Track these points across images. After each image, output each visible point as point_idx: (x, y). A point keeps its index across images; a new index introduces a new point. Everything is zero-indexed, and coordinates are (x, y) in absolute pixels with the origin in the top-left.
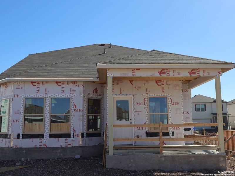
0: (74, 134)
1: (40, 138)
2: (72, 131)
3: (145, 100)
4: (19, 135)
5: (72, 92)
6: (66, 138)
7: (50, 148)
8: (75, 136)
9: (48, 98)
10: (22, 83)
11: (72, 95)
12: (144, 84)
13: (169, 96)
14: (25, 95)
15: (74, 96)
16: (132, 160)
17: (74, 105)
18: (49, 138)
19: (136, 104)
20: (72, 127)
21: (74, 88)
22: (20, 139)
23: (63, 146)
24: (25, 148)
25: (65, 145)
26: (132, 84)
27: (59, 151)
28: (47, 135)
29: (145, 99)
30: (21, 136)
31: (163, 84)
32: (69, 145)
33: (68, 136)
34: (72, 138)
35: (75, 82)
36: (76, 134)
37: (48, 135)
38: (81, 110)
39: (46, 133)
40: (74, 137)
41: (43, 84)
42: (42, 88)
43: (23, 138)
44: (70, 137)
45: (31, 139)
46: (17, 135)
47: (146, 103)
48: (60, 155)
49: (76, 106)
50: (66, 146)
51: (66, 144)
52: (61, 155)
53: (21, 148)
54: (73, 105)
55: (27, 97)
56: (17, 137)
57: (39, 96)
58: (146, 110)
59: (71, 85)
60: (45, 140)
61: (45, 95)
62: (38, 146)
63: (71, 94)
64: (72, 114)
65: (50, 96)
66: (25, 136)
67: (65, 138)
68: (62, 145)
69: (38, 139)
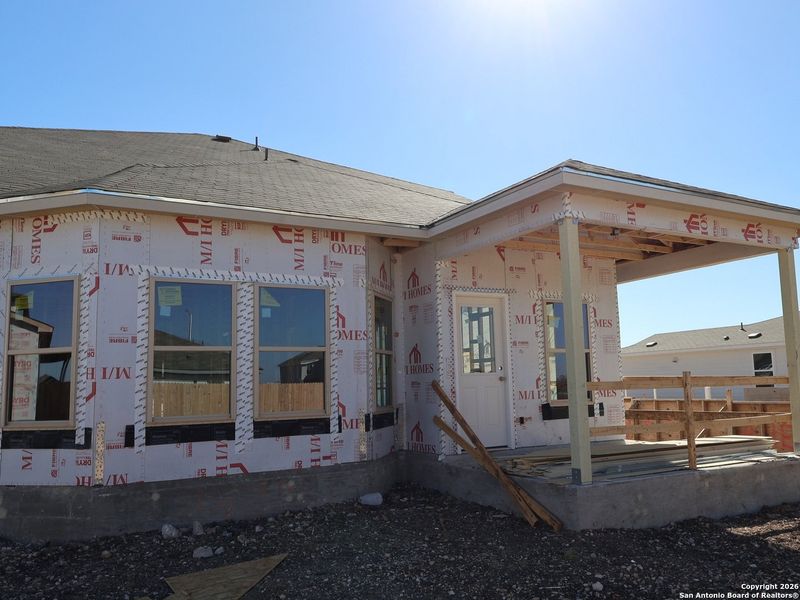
0: (340, 418)
1: (219, 440)
2: (335, 408)
3: (537, 308)
4: (130, 430)
5: (330, 268)
6: (313, 434)
7: (256, 475)
8: (344, 426)
9: (245, 286)
10: (140, 220)
11: (329, 279)
12: (533, 261)
13: (590, 300)
14: (152, 270)
15: (336, 284)
17: (338, 314)
18: (255, 437)
19: (514, 320)
20: (334, 395)
21: (336, 257)
22: (136, 448)
23: (307, 465)
24: (160, 485)
25: (312, 461)
26: (504, 259)
27: (291, 484)
28: (244, 425)
29: (535, 305)
30: (140, 435)
32: (325, 458)
33: (320, 426)
34: (334, 435)
35: (340, 235)
36: (347, 419)
37: (252, 427)
38: (362, 336)
39: (241, 418)
40: (340, 431)
41: (225, 232)
43: (148, 443)
44: (328, 431)
45: (184, 446)
46: (123, 430)
47: (538, 318)
48: (295, 499)
49: (343, 319)
50: (313, 464)
51: (316, 455)
52: (300, 496)
53: (142, 486)
54: (335, 316)
55: (160, 274)
56: (122, 440)
57: (209, 275)
58: (539, 340)
59: (325, 243)
60: (241, 447)
61: (234, 273)
62: (211, 472)
63: (326, 275)
64: (334, 349)
65: (254, 278)
66: (158, 435)
67: (310, 437)
68: (299, 463)
69: (213, 444)
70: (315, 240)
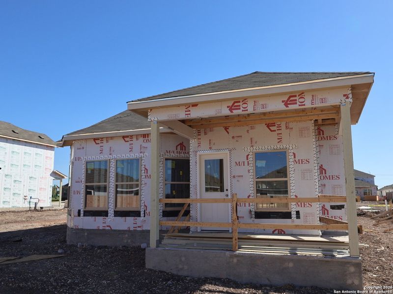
0: (145, 211)
1: (104, 216)
2: (143, 207)
3: (249, 157)
4: (79, 211)
5: (142, 149)
7: (115, 230)
8: (146, 214)
9: (113, 160)
10: (84, 142)
11: (142, 154)
12: (248, 131)
13: (291, 148)
14: (86, 158)
15: (145, 156)
16: (183, 259)
17: (145, 168)
18: (114, 216)
19: (233, 164)
20: (143, 202)
21: (144, 145)
22: (81, 217)
23: (132, 229)
24: (87, 230)
26: (228, 133)
27: (127, 236)
28: (111, 212)
29: (248, 155)
30: (82, 213)
31: (280, 128)
32: (138, 227)
33: (137, 214)
34: (142, 218)
35: (147, 135)
36: (147, 211)
37: (113, 213)
39: (110, 209)
40: (144, 217)
41: (107, 141)
42: (106, 146)
43: (84, 216)
44: (140, 216)
45: (94, 217)
46: (77, 211)
47: (250, 162)
48: (127, 242)
49: (147, 170)
50: (134, 229)
51: (135, 226)
52: (129, 241)
53: (82, 230)
54: (144, 169)
55: (88, 159)
56: (77, 214)
57: (102, 157)
58: (250, 174)
60: (109, 220)
61: (109, 156)
62: (101, 228)
63: (141, 152)
64: (143, 182)
65: (116, 157)
66: (88, 213)
67: (133, 218)
68: (129, 228)
69: (101, 218)
70: (137, 139)
